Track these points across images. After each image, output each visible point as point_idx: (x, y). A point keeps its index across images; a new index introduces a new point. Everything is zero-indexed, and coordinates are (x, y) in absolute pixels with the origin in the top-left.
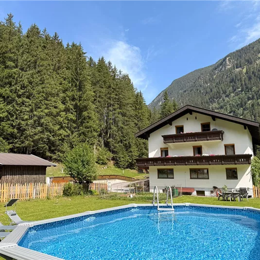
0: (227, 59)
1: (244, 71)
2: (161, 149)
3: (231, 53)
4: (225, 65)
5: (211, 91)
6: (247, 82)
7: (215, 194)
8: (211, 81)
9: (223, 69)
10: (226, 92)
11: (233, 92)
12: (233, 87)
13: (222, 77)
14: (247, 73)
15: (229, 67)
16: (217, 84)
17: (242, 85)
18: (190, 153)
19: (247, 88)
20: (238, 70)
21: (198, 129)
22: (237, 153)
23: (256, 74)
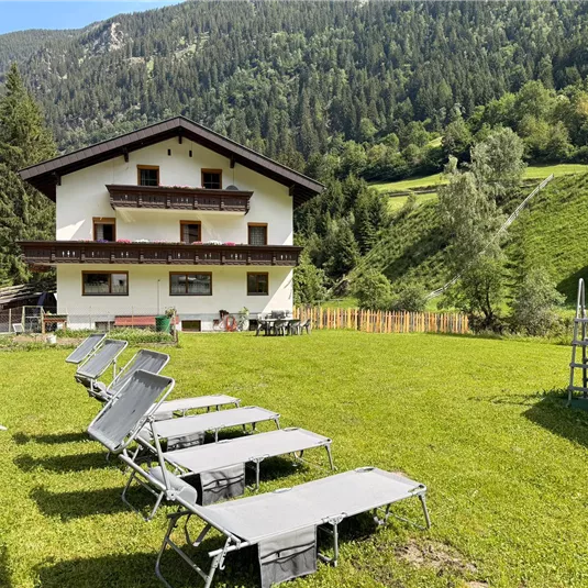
0: (114, 26)
1: (150, 66)
2: (95, 219)
3: (123, 16)
4: (107, 40)
5: (72, 94)
6: (154, 93)
7: (223, 326)
8: (71, 70)
9: (102, 49)
10: (106, 107)
11: (123, 111)
12: (123, 98)
13: (100, 67)
14: (154, 73)
15: (116, 47)
16: (86, 81)
17: (142, 97)
18: (173, 237)
19: (153, 107)
20: (136, 60)
21: (195, 182)
22: (270, 242)
23: (174, 82)
